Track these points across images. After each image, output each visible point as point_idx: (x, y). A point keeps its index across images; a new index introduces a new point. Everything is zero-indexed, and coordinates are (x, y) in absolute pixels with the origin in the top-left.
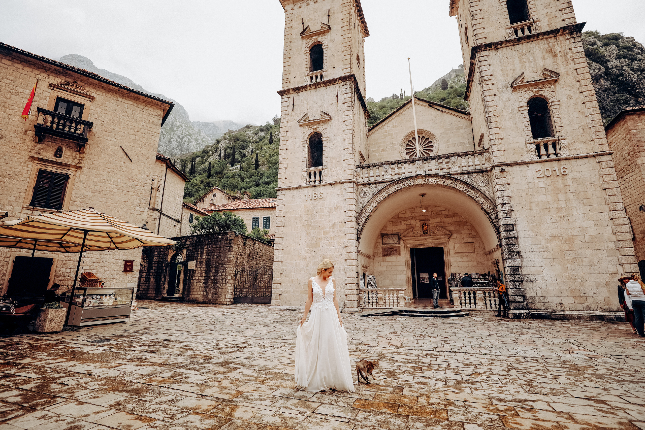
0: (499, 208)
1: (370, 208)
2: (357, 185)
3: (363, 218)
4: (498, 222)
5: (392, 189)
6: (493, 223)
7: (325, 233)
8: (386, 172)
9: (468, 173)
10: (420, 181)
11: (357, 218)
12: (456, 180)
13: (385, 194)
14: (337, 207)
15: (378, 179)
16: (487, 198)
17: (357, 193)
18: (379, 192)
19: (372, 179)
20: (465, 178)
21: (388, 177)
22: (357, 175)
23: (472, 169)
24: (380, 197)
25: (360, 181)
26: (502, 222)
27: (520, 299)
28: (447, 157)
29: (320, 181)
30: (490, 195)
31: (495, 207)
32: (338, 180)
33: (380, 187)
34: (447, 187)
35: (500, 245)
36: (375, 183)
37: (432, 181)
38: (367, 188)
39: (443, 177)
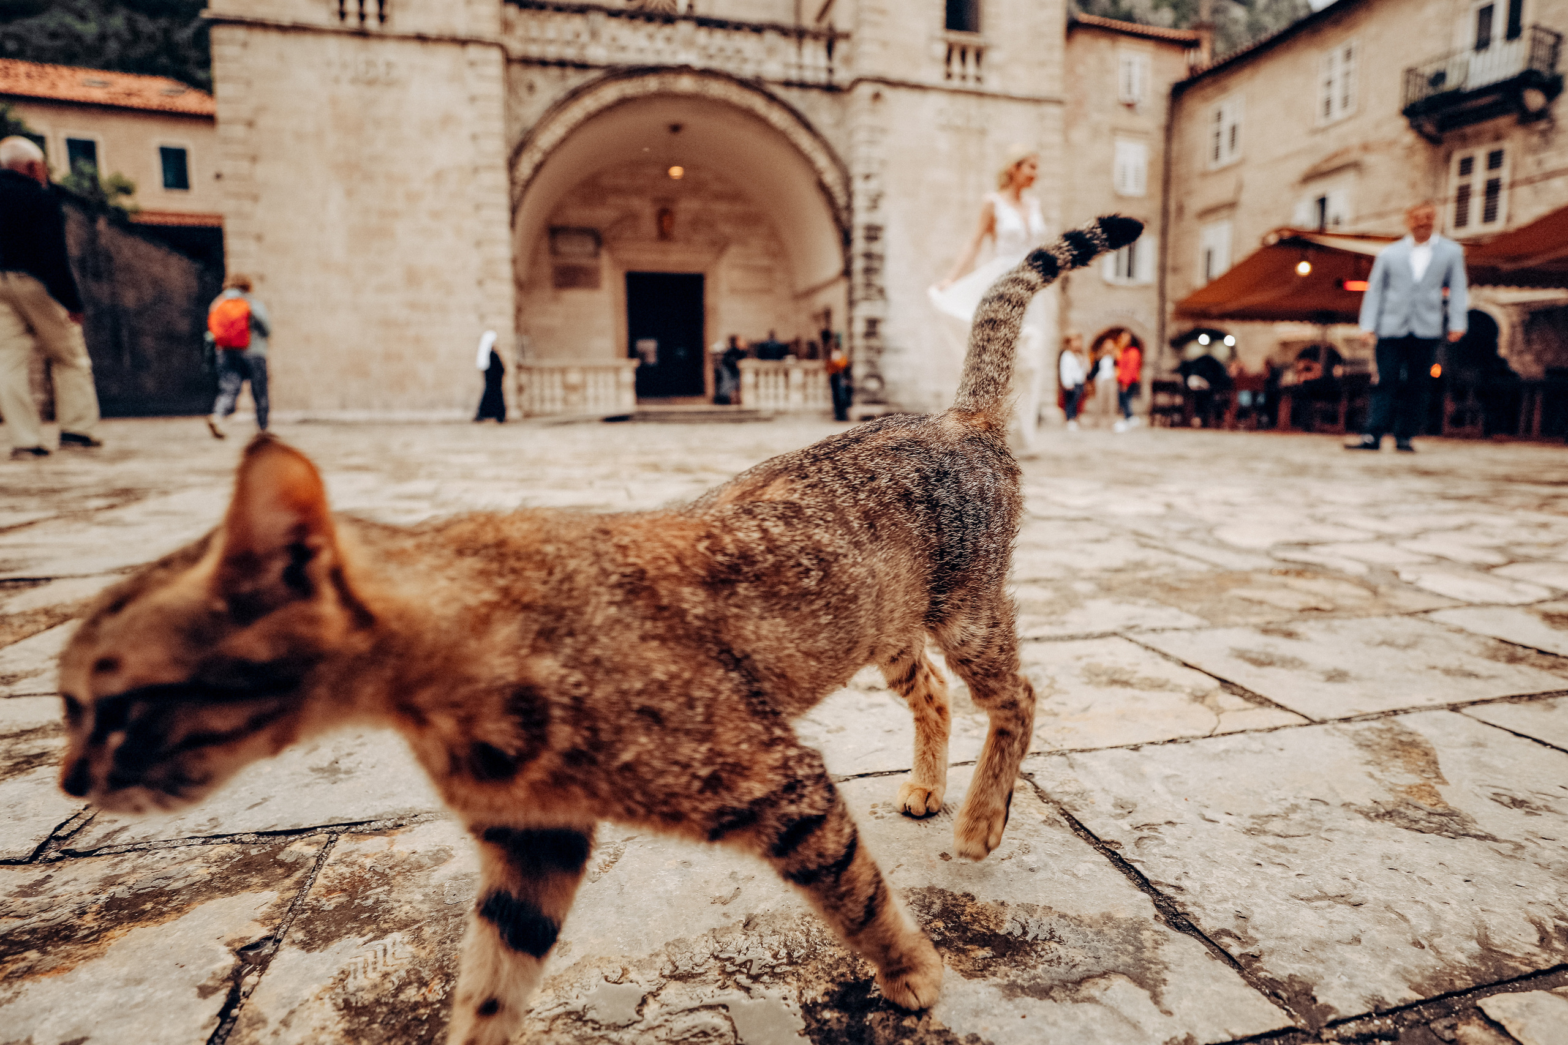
0: (858, 185)
1: (546, 140)
2: (509, 61)
3: (525, 168)
4: (850, 220)
5: (611, 93)
6: (837, 220)
7: (413, 197)
8: (594, 35)
9: (803, 85)
10: (686, 84)
11: (512, 164)
12: (772, 98)
13: (589, 104)
14: (447, 120)
15: (570, 53)
16: (834, 158)
17: (510, 86)
18: (575, 95)
19: (552, 52)
20: (793, 96)
21: (598, 54)
22: (507, 26)
23: (809, 76)
24: (577, 112)
25: (516, 47)
26: (861, 219)
27: (873, 385)
28: (758, 29)
29: (382, 18)
30: (840, 150)
31: (847, 181)
32: (447, 31)
33: (575, 80)
34: (750, 114)
35: (847, 273)
36: (562, 64)
37: (716, 89)
38: (535, 76)
39: (744, 84)
